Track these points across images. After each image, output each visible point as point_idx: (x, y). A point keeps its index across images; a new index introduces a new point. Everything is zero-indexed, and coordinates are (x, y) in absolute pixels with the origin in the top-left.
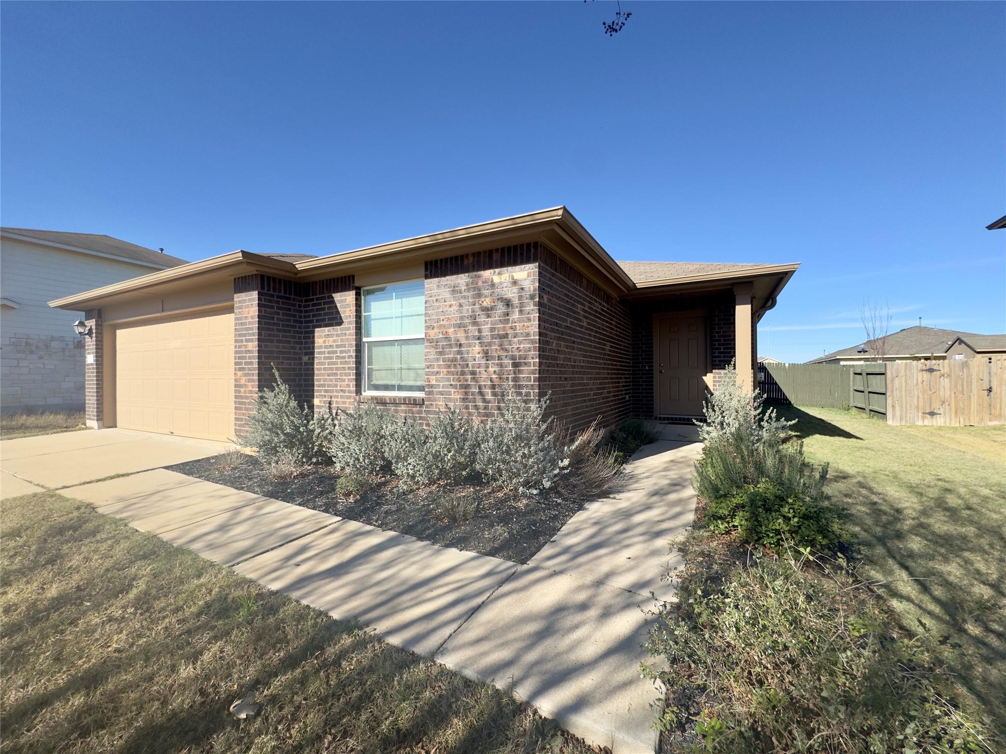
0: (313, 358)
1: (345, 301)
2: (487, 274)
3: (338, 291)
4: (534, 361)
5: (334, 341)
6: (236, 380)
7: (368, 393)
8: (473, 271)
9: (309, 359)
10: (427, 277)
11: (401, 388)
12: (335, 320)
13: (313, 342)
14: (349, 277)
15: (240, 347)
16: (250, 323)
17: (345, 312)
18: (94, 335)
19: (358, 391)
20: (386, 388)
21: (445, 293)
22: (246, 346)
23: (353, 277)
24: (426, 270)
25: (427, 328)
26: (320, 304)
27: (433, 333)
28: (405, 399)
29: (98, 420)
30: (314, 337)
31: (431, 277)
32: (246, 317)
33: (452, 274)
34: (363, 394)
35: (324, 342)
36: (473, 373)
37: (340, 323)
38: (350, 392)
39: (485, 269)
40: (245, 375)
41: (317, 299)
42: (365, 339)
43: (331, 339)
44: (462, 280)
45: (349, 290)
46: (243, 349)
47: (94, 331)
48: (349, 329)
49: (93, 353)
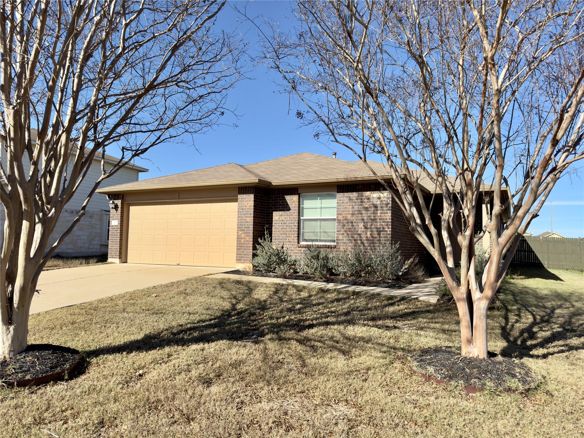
0: (272, 226)
1: (292, 200)
2: (368, 193)
3: (288, 195)
4: (389, 230)
5: (285, 218)
6: (238, 236)
7: (303, 243)
8: (361, 191)
9: (269, 226)
10: (338, 192)
11: (321, 241)
12: (286, 208)
13: (272, 218)
14: (295, 188)
15: (241, 220)
16: (248, 209)
17: (292, 204)
18: (119, 209)
19: (298, 243)
20: (312, 241)
21: (346, 200)
22: (245, 220)
23: (297, 189)
24: (338, 189)
25: (338, 214)
26: (277, 200)
27: (340, 217)
28: (323, 245)
29: (119, 258)
30: (272, 216)
31: (340, 192)
32: (246, 206)
33: (351, 192)
34: (301, 243)
35: (279, 218)
36: (359, 234)
37: (289, 209)
38: (295, 242)
39: (367, 191)
40: (244, 233)
41: (275, 197)
42: (301, 218)
43: (283, 217)
44: (355, 195)
45: (295, 194)
46: (244, 221)
47: (120, 207)
48: (294, 213)
49: (117, 219)
